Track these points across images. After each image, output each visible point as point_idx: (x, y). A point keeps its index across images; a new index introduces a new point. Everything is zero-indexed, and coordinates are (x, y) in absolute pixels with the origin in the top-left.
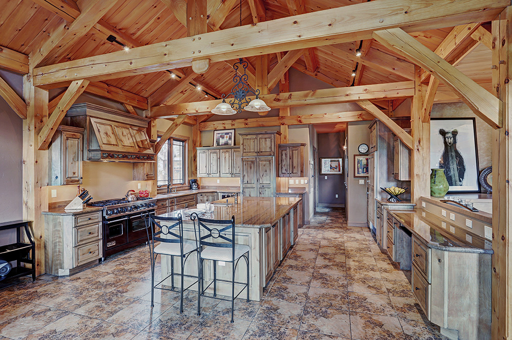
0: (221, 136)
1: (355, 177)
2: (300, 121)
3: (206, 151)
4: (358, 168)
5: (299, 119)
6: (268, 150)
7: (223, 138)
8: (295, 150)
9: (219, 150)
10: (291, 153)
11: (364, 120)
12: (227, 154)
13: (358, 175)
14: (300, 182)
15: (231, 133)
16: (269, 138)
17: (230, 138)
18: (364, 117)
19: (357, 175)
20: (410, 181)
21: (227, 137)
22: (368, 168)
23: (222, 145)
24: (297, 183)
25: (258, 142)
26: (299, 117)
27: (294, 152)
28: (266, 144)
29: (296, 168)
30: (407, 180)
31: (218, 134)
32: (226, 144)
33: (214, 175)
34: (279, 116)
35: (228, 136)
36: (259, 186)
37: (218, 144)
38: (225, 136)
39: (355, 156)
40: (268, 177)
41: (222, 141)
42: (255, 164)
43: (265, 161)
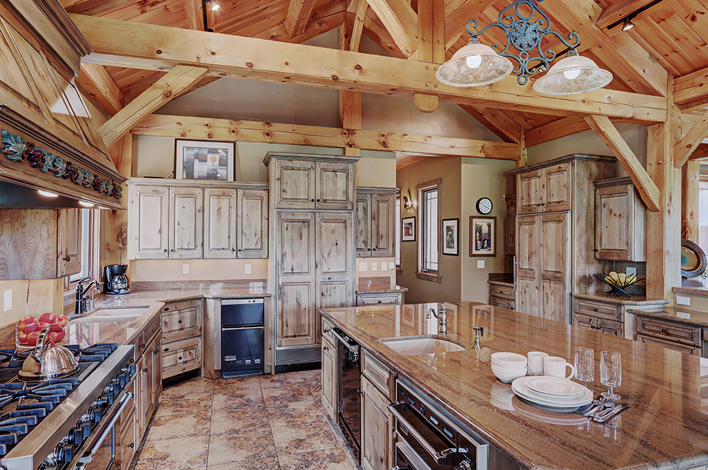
0: (197, 156)
1: (472, 255)
2: (384, 144)
3: (160, 189)
4: (476, 241)
5: (382, 139)
6: (340, 197)
7: (204, 160)
8: (384, 201)
9: (200, 190)
10: (375, 206)
11: (487, 157)
12: (225, 202)
13: (477, 252)
14: (379, 266)
15: (226, 151)
16: (344, 171)
17: (223, 163)
18: (488, 152)
19: (474, 252)
20: (645, 262)
21: (213, 160)
22: (490, 240)
23: (200, 178)
24: (374, 269)
25: (318, 178)
26: (383, 135)
27: (381, 204)
28: (335, 183)
29: (384, 237)
30: (642, 260)
31: (189, 148)
32: (212, 176)
33: (186, 254)
34: (342, 127)
35: (217, 157)
36: (320, 278)
37: (190, 175)
38: (210, 156)
39: (471, 218)
40: (341, 258)
41: (200, 169)
42: (312, 227)
43: (335, 221)
